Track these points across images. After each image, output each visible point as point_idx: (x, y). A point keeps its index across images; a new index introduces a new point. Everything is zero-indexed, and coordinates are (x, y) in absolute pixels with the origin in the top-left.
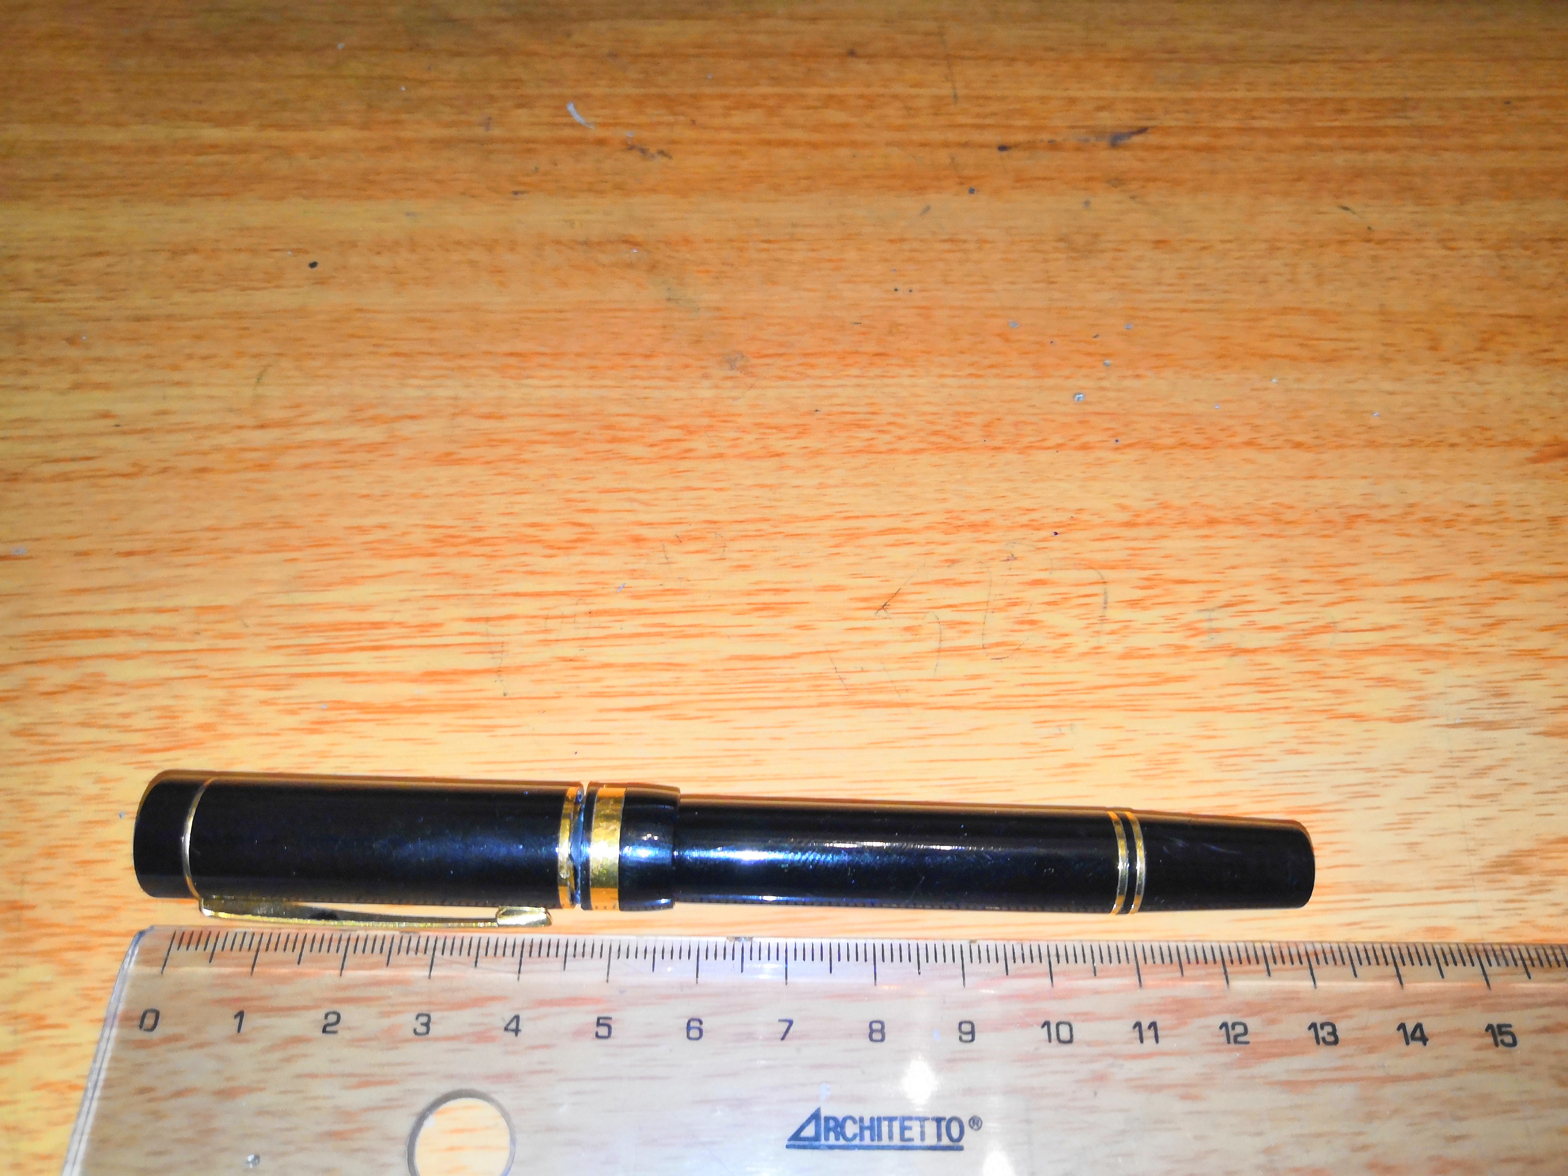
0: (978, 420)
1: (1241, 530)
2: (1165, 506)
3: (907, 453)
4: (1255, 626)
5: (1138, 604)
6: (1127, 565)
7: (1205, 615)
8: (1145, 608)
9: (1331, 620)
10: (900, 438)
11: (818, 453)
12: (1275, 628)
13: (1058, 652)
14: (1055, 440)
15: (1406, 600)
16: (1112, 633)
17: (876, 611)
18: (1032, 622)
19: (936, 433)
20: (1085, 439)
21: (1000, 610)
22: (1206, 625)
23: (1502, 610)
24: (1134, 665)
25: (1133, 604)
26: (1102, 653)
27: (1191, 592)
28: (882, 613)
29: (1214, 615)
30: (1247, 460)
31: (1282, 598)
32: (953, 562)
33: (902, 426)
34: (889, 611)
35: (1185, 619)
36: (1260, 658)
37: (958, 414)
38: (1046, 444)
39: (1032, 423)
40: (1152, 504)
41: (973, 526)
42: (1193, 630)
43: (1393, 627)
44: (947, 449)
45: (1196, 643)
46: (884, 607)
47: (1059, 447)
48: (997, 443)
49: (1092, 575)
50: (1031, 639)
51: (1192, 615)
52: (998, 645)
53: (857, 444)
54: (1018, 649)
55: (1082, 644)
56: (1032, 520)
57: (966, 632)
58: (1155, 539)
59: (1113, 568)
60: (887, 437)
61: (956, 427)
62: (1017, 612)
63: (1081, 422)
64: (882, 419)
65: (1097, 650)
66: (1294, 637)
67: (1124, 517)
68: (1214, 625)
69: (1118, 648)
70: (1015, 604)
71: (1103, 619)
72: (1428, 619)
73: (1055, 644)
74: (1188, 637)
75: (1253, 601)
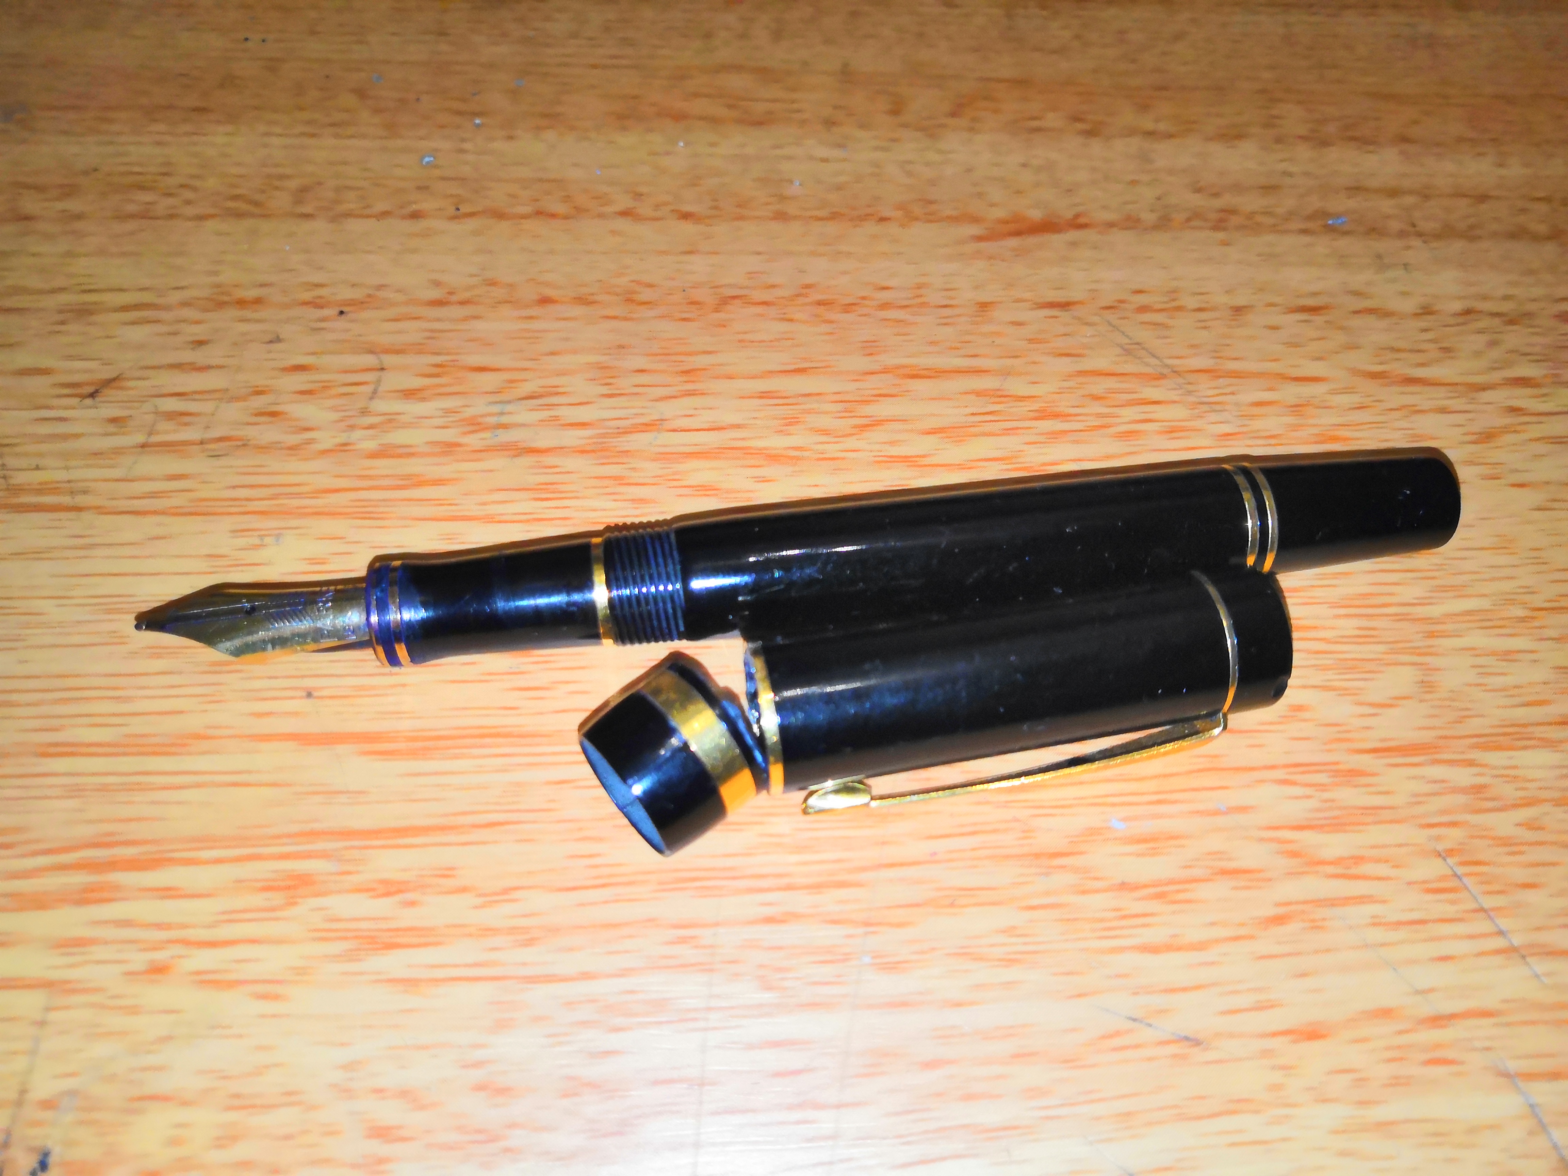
0: (293, 184)
1: (578, 311)
2: (492, 283)
3: (190, 219)
4: (557, 423)
5: (414, 394)
6: (419, 349)
7: (496, 409)
8: (423, 399)
9: (656, 417)
10: (188, 202)
11: (79, 217)
12: (583, 425)
13: (293, 449)
14: (380, 206)
15: (764, 395)
16: (371, 427)
17: (79, 399)
18: (273, 414)
19: (236, 198)
20: (414, 207)
21: (237, 399)
22: (493, 420)
23: (882, 409)
24: (384, 466)
25: (409, 394)
26: (347, 451)
27: (489, 380)
28: (89, 401)
29: (509, 408)
30: (613, 232)
31: (605, 390)
32: (200, 343)
33: (195, 189)
34: (97, 399)
35: (469, 412)
36: (549, 460)
37: (269, 176)
38: (367, 212)
39: (358, 189)
40: (474, 281)
41: (241, 303)
42: (475, 425)
43: (738, 426)
44: (239, 215)
45: (474, 440)
46: (92, 395)
47: (385, 214)
48: (307, 209)
49: (370, 360)
50: (268, 433)
51: (479, 407)
52: (221, 439)
53: (131, 208)
54: (244, 445)
55: (326, 439)
56: (321, 297)
57: (186, 424)
58: (466, 319)
59: (398, 352)
60: (170, 201)
61: (263, 192)
62: (259, 402)
63: (419, 188)
64: (172, 181)
65: (344, 447)
66: (603, 436)
67: (435, 294)
68: (504, 419)
69: (371, 445)
70: (259, 393)
71: (364, 412)
72: (784, 418)
73: (293, 439)
74: (465, 433)
75: (564, 393)
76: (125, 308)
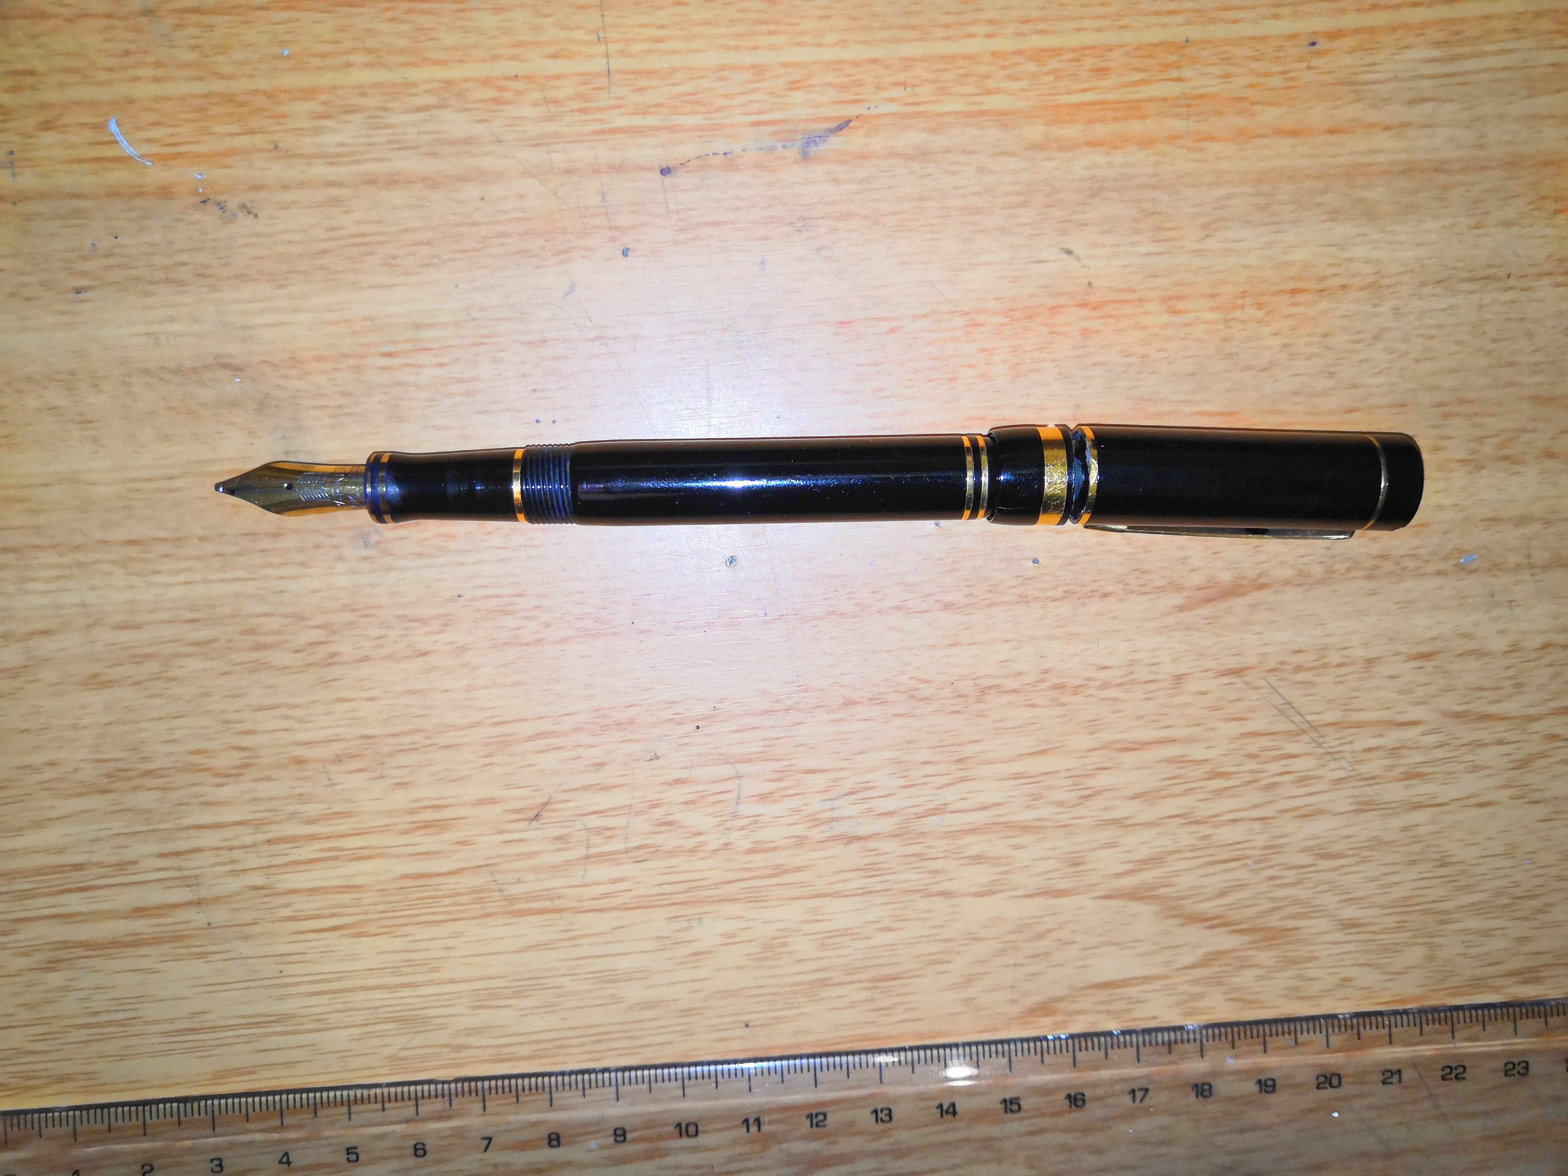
1: (874, 712)
2: (806, 691)
4: (873, 813)
5: (768, 797)
7: (828, 805)
8: (774, 801)
9: (942, 802)
12: (892, 812)
13: (692, 851)
15: (1015, 776)
16: (742, 828)
17: (528, 823)
18: (670, 823)
21: (642, 812)
22: (827, 815)
23: (1101, 781)
24: (758, 860)
25: (764, 797)
26: (730, 849)
27: (819, 781)
28: (534, 823)
29: (836, 803)
31: (902, 782)
32: (601, 766)
34: (541, 821)
35: (809, 810)
36: (872, 844)
41: (620, 726)
42: (815, 821)
43: (999, 804)
45: (817, 833)
46: (536, 818)
49: (729, 773)
50: (669, 840)
51: (816, 805)
52: (638, 848)
54: (657, 851)
55: (714, 841)
56: (679, 715)
57: (611, 837)
58: (792, 726)
59: (748, 761)
62: (657, 813)
65: (727, 847)
66: (904, 822)
68: (835, 814)
69: (745, 844)
70: (656, 806)
71: (735, 816)
72: (1032, 795)
73: (690, 843)
74: (809, 828)
75: (874, 787)
76: (531, 738)
